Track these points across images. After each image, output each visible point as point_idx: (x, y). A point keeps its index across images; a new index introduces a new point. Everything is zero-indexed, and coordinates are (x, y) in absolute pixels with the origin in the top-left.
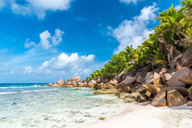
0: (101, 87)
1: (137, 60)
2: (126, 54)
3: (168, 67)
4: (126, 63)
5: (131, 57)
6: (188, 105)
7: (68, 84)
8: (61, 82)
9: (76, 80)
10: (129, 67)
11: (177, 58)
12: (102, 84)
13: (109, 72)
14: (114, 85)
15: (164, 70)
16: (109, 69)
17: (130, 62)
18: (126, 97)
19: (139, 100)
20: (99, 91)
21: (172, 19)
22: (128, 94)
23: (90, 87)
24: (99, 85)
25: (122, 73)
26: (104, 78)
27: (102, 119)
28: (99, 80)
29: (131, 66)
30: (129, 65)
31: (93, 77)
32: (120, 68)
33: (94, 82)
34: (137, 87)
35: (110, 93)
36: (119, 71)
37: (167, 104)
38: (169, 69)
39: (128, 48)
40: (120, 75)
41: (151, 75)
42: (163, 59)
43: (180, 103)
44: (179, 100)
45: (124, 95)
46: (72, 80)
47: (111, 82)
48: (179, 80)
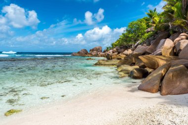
4: (145, 30)
8: (82, 51)
9: (97, 49)
10: (146, 35)
12: (115, 53)
13: (126, 41)
14: (127, 55)
17: (149, 29)
30: (148, 32)
39: (151, 12)
44: (184, 84)
47: (126, 52)
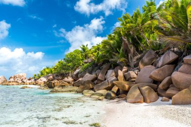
0: (55, 84)
2: (81, 53)
7: (10, 82)
9: (20, 77)
11: (136, 58)
12: (56, 81)
14: (69, 83)
15: (125, 69)
17: (86, 61)
18: (93, 94)
19: (109, 98)
20: (56, 88)
23: (39, 85)
24: (53, 82)
25: (77, 71)
26: (56, 76)
28: (51, 77)
29: (87, 64)
30: (85, 63)
31: (42, 74)
32: (75, 65)
33: (44, 79)
35: (70, 91)
36: (74, 69)
38: (129, 67)
39: (84, 46)
40: (75, 73)
41: (112, 72)
44: (154, 96)
45: (88, 93)
46: (15, 77)
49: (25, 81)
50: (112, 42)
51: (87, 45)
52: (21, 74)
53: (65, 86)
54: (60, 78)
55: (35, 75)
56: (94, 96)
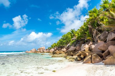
0: (57, 53)
1: (76, 37)
2: (71, 34)
3: (94, 41)
4: (71, 39)
5: (74, 35)
6: (102, 63)
7: (37, 52)
8: (33, 50)
9: (42, 49)
10: (72, 41)
11: (98, 36)
12: (57, 51)
13: (62, 44)
14: (64, 51)
15: (91, 43)
16: (61, 43)
17: (73, 39)
19: (77, 60)
20: (55, 55)
21: (95, 15)
22: (71, 57)
23: (50, 53)
24: (55, 51)
25: (69, 44)
26: (59, 48)
27: (54, 71)
28: (56, 48)
29: (74, 41)
30: (73, 40)
31: (52, 47)
32: (67, 41)
33: (53, 50)
34: (76, 53)
35: (61, 56)
36: (67, 43)
37: (91, 62)
38: (94, 42)
39: (72, 30)
40: (67, 46)
41: (84, 46)
42: (91, 37)
43: (98, 61)
44: (98, 60)
45: (69, 57)
46: (40, 49)
47: (63, 50)
48: (98, 49)
49: (44, 51)
50: (85, 27)
51: (74, 29)
52: (43, 47)
53: (61, 53)
54: (60, 49)
55: (49, 48)
56: (70, 59)
